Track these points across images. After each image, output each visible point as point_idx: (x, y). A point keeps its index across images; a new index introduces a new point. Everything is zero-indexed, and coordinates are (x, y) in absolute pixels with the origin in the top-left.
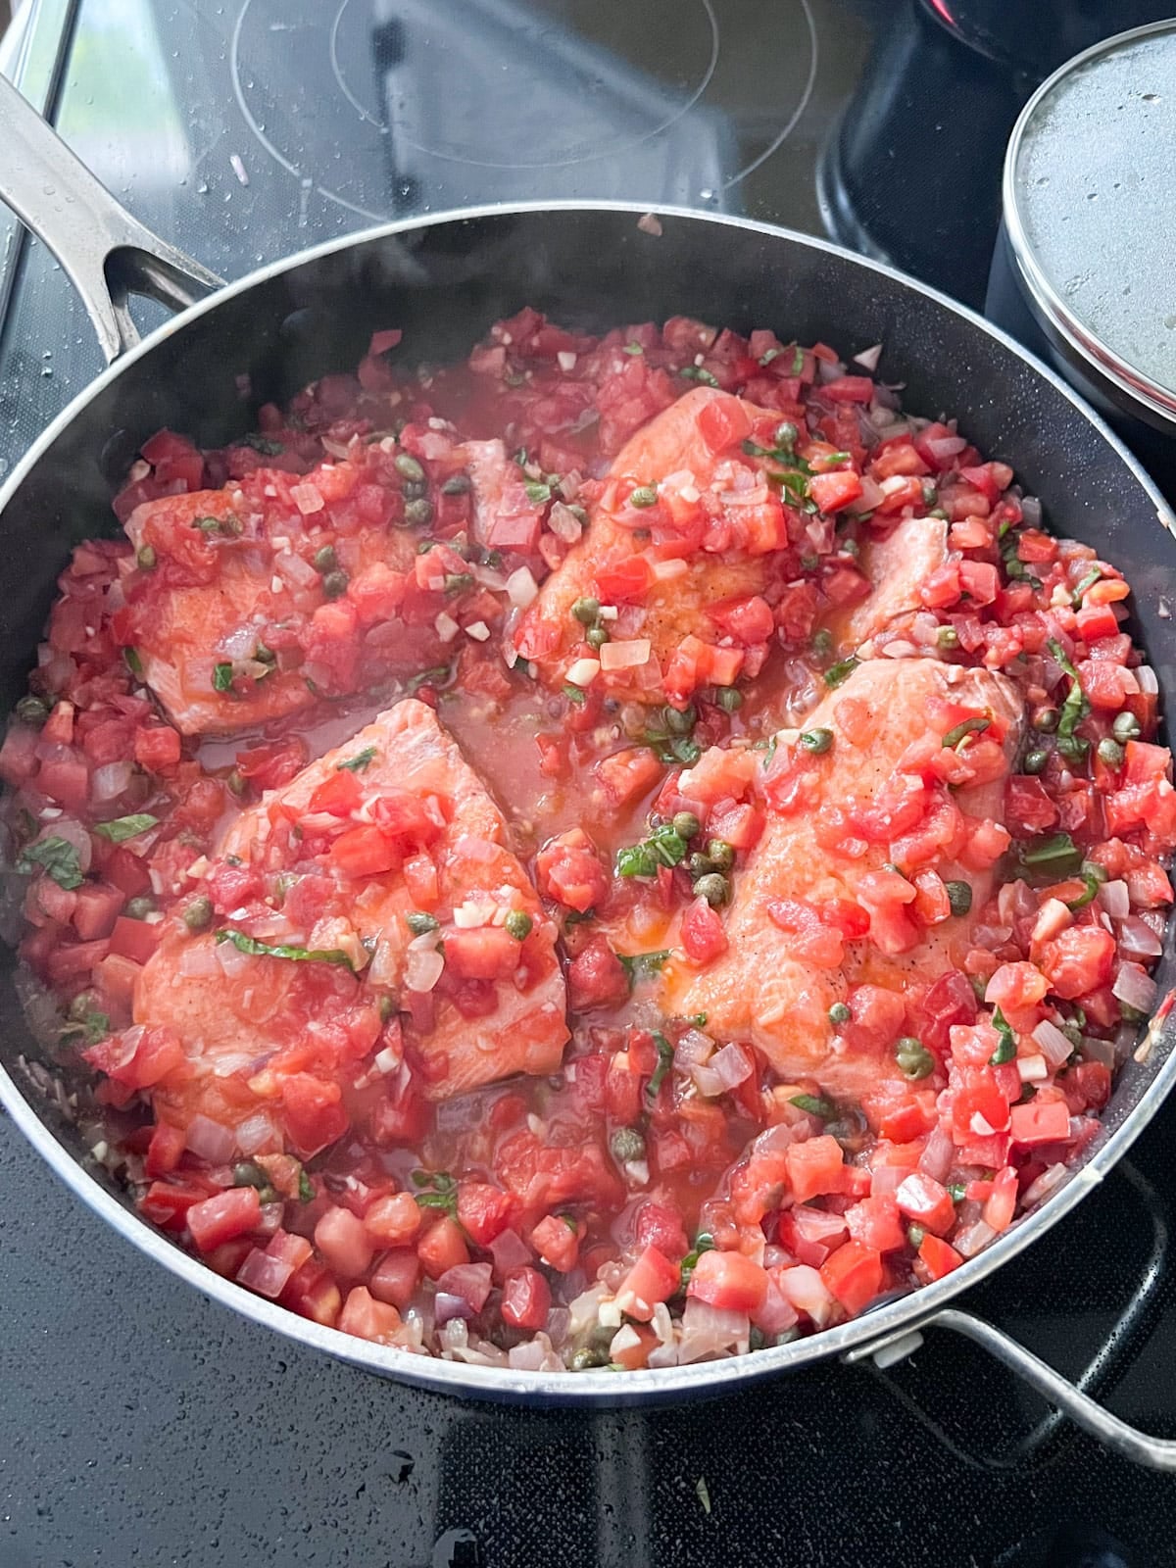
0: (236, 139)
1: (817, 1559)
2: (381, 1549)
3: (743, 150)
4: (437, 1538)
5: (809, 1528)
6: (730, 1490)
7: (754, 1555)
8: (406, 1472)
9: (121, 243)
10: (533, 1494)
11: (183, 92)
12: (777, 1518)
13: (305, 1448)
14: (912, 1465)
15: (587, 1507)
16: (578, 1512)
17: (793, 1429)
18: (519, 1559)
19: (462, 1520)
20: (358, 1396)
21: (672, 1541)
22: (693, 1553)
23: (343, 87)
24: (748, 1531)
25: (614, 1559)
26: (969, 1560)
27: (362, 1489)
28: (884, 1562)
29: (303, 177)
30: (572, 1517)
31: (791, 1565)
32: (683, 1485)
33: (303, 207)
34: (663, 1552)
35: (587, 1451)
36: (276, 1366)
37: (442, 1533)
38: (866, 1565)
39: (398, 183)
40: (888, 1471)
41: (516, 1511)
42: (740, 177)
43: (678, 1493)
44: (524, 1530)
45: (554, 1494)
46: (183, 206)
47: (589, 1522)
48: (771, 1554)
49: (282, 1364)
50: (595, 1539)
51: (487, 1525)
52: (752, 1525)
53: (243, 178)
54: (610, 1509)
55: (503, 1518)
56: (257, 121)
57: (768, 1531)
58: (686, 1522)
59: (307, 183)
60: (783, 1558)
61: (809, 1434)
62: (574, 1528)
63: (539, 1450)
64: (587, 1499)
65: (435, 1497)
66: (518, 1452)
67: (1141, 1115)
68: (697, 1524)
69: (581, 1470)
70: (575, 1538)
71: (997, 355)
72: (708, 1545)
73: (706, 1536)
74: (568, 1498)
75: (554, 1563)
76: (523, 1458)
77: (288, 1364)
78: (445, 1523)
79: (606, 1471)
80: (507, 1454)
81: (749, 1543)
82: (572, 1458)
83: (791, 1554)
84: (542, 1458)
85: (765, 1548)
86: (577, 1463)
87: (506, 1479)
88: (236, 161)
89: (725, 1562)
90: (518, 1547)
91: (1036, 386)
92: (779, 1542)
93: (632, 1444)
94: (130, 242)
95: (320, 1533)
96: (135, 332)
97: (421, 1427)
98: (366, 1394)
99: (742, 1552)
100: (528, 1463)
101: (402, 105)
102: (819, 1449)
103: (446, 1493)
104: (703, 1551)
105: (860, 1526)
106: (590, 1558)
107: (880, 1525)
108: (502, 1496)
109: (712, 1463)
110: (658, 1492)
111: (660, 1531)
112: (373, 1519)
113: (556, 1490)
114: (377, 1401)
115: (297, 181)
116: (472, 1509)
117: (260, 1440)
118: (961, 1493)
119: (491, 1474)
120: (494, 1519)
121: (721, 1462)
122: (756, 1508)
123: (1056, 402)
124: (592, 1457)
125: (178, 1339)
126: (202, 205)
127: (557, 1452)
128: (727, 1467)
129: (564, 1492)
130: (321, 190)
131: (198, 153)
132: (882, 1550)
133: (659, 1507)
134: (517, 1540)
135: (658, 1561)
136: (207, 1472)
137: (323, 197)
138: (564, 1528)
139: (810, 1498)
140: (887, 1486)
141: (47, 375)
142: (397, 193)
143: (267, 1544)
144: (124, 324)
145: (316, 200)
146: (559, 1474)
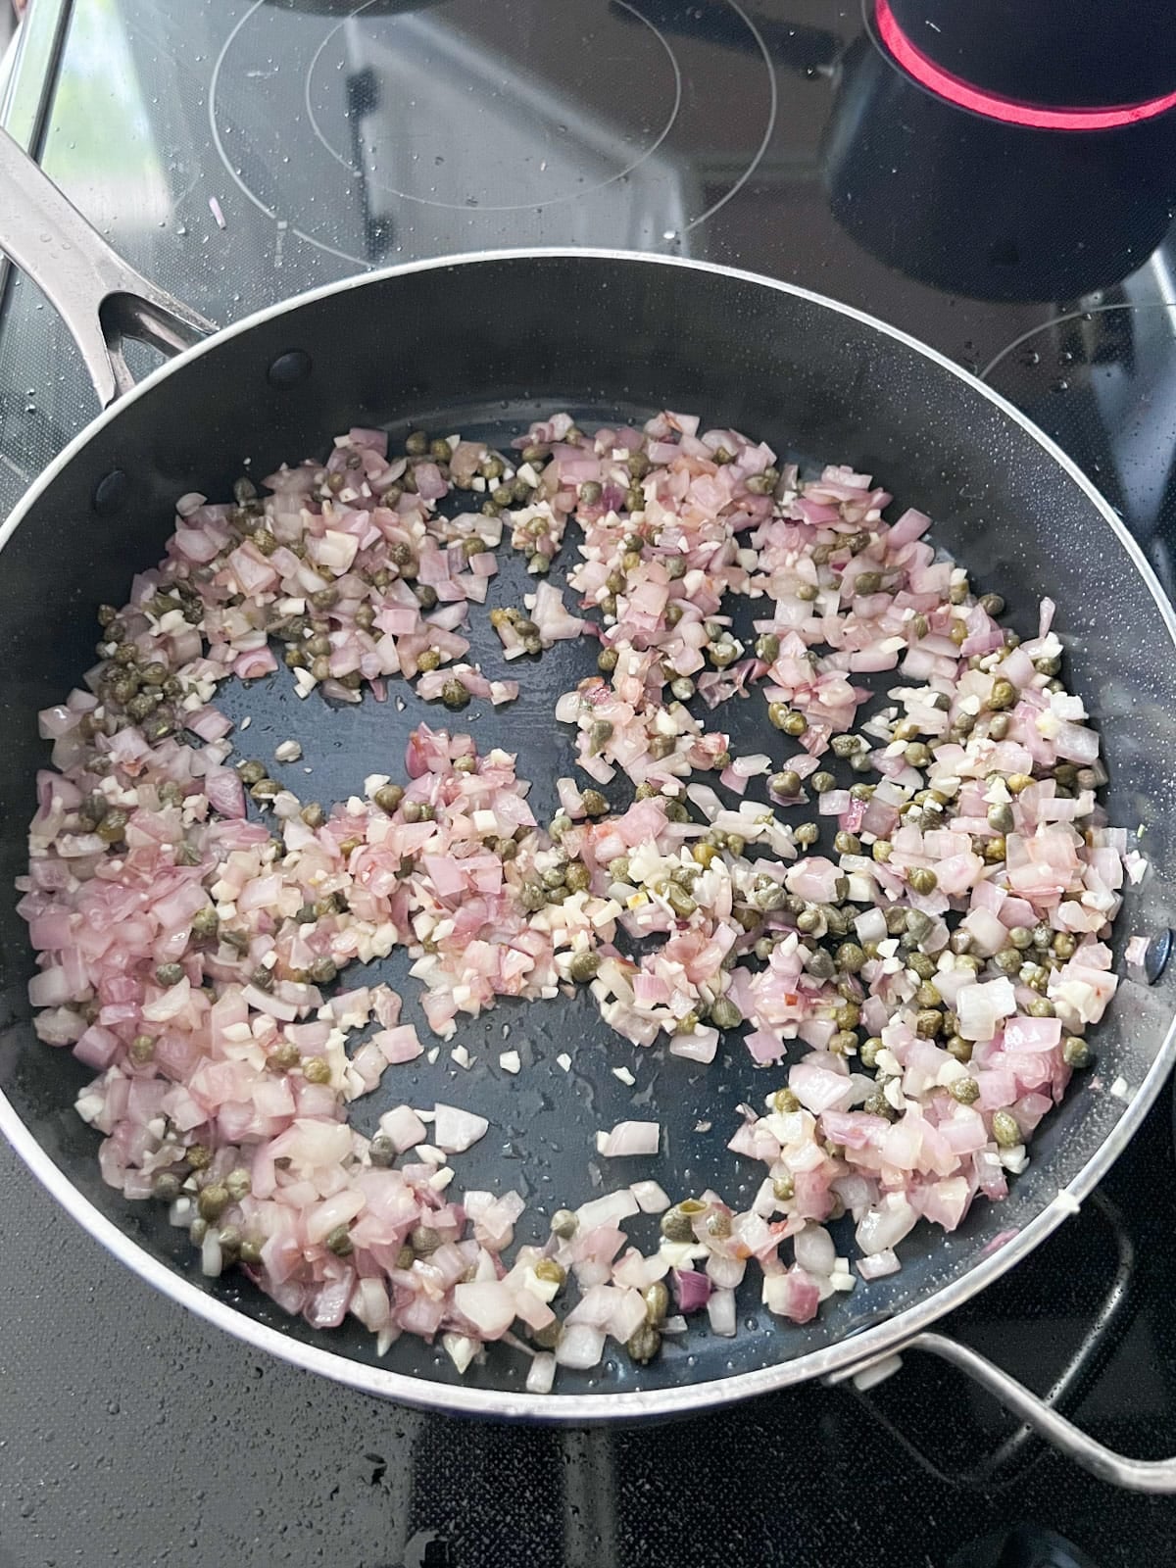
0: (214, 182)
1: (777, 1559)
2: (355, 1550)
3: (705, 193)
4: (409, 1539)
5: (769, 1529)
6: (692, 1491)
7: (717, 1556)
8: (377, 1476)
9: (114, 289)
10: (501, 1495)
11: (164, 137)
12: (739, 1520)
13: (282, 1452)
14: (869, 1468)
15: (554, 1508)
16: (546, 1513)
17: (754, 1433)
18: (488, 1559)
19: (433, 1521)
20: (332, 1401)
21: (637, 1542)
22: (657, 1552)
23: (317, 132)
24: (710, 1532)
25: (581, 1558)
26: (924, 1560)
27: (336, 1491)
28: (842, 1562)
29: (278, 219)
30: (541, 1519)
31: (753, 1565)
32: (647, 1487)
33: (279, 248)
34: (628, 1552)
35: (554, 1454)
36: (253, 1372)
37: (412, 1534)
38: (824, 1565)
39: (370, 226)
40: (846, 1474)
41: (486, 1513)
42: (702, 219)
43: (643, 1494)
44: (492, 1530)
45: (522, 1496)
46: (162, 247)
47: (556, 1523)
48: (732, 1554)
49: (258, 1369)
50: (562, 1538)
51: (457, 1526)
52: (714, 1526)
53: (220, 221)
54: (576, 1510)
55: (473, 1520)
56: (234, 166)
57: (730, 1532)
58: (650, 1523)
59: (282, 225)
60: (744, 1557)
61: (769, 1437)
62: (541, 1528)
63: (508, 1453)
64: (554, 1501)
65: (406, 1500)
66: (487, 1455)
67: (1114, 1143)
68: (661, 1525)
69: (548, 1472)
70: (543, 1538)
71: (968, 400)
72: (672, 1546)
73: (669, 1536)
74: (536, 1500)
75: (523, 1564)
76: (492, 1461)
77: (264, 1369)
78: (416, 1524)
79: (573, 1476)
80: (476, 1457)
81: (711, 1544)
82: (540, 1460)
83: (752, 1555)
84: (510, 1461)
85: (726, 1549)
86: (544, 1465)
87: (476, 1482)
88: (214, 204)
89: (688, 1562)
90: (488, 1547)
91: (1006, 430)
92: (741, 1541)
93: (598, 1448)
94: (124, 288)
95: (296, 1535)
96: (128, 376)
97: (393, 1431)
98: (340, 1399)
99: (705, 1552)
100: (497, 1466)
101: (374, 150)
102: (779, 1452)
103: (417, 1495)
104: (667, 1551)
105: (819, 1527)
106: (557, 1557)
107: (838, 1526)
108: (471, 1498)
109: (676, 1466)
110: (623, 1495)
111: (625, 1532)
112: (347, 1520)
113: (523, 1492)
114: (351, 1406)
115: (274, 222)
116: (443, 1511)
117: (237, 1444)
118: (917, 1494)
119: (461, 1476)
120: (464, 1519)
121: (684, 1465)
122: (718, 1508)
123: (1026, 444)
124: (560, 1460)
125: (159, 1346)
126: (181, 246)
127: (525, 1455)
128: (690, 1469)
129: (532, 1493)
130: (295, 231)
131: (176, 196)
132: (840, 1549)
133: (624, 1509)
134: (487, 1541)
135: (623, 1561)
136: (185, 1475)
137: (296, 237)
138: (532, 1530)
139: (771, 1500)
140: (845, 1488)
141: (31, 411)
142: (370, 234)
143: (244, 1544)
144: (118, 368)
145: (290, 241)
146: (527, 1476)
